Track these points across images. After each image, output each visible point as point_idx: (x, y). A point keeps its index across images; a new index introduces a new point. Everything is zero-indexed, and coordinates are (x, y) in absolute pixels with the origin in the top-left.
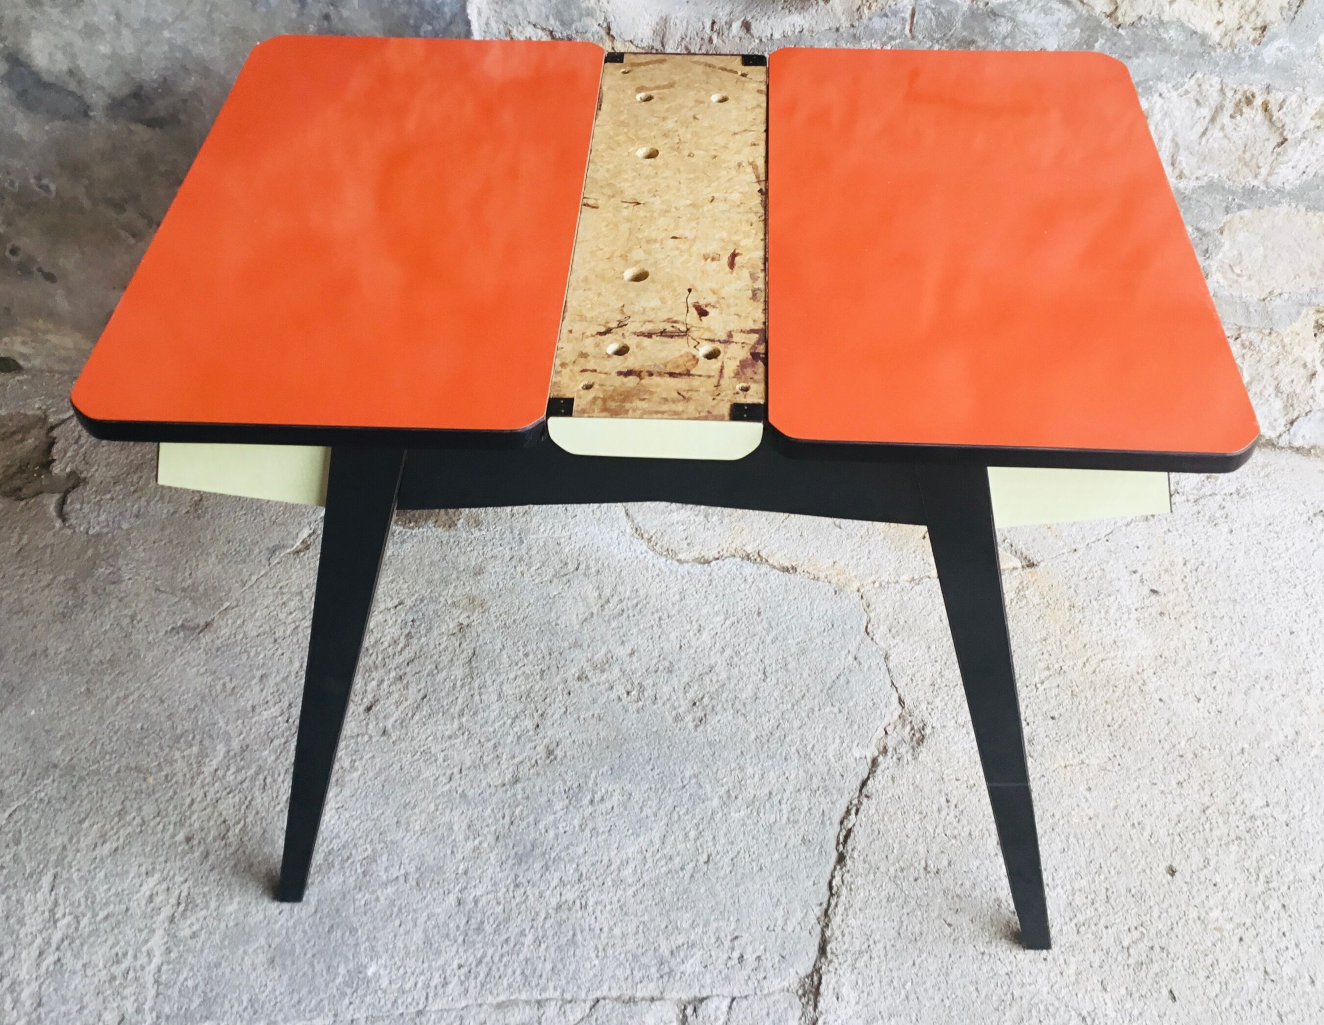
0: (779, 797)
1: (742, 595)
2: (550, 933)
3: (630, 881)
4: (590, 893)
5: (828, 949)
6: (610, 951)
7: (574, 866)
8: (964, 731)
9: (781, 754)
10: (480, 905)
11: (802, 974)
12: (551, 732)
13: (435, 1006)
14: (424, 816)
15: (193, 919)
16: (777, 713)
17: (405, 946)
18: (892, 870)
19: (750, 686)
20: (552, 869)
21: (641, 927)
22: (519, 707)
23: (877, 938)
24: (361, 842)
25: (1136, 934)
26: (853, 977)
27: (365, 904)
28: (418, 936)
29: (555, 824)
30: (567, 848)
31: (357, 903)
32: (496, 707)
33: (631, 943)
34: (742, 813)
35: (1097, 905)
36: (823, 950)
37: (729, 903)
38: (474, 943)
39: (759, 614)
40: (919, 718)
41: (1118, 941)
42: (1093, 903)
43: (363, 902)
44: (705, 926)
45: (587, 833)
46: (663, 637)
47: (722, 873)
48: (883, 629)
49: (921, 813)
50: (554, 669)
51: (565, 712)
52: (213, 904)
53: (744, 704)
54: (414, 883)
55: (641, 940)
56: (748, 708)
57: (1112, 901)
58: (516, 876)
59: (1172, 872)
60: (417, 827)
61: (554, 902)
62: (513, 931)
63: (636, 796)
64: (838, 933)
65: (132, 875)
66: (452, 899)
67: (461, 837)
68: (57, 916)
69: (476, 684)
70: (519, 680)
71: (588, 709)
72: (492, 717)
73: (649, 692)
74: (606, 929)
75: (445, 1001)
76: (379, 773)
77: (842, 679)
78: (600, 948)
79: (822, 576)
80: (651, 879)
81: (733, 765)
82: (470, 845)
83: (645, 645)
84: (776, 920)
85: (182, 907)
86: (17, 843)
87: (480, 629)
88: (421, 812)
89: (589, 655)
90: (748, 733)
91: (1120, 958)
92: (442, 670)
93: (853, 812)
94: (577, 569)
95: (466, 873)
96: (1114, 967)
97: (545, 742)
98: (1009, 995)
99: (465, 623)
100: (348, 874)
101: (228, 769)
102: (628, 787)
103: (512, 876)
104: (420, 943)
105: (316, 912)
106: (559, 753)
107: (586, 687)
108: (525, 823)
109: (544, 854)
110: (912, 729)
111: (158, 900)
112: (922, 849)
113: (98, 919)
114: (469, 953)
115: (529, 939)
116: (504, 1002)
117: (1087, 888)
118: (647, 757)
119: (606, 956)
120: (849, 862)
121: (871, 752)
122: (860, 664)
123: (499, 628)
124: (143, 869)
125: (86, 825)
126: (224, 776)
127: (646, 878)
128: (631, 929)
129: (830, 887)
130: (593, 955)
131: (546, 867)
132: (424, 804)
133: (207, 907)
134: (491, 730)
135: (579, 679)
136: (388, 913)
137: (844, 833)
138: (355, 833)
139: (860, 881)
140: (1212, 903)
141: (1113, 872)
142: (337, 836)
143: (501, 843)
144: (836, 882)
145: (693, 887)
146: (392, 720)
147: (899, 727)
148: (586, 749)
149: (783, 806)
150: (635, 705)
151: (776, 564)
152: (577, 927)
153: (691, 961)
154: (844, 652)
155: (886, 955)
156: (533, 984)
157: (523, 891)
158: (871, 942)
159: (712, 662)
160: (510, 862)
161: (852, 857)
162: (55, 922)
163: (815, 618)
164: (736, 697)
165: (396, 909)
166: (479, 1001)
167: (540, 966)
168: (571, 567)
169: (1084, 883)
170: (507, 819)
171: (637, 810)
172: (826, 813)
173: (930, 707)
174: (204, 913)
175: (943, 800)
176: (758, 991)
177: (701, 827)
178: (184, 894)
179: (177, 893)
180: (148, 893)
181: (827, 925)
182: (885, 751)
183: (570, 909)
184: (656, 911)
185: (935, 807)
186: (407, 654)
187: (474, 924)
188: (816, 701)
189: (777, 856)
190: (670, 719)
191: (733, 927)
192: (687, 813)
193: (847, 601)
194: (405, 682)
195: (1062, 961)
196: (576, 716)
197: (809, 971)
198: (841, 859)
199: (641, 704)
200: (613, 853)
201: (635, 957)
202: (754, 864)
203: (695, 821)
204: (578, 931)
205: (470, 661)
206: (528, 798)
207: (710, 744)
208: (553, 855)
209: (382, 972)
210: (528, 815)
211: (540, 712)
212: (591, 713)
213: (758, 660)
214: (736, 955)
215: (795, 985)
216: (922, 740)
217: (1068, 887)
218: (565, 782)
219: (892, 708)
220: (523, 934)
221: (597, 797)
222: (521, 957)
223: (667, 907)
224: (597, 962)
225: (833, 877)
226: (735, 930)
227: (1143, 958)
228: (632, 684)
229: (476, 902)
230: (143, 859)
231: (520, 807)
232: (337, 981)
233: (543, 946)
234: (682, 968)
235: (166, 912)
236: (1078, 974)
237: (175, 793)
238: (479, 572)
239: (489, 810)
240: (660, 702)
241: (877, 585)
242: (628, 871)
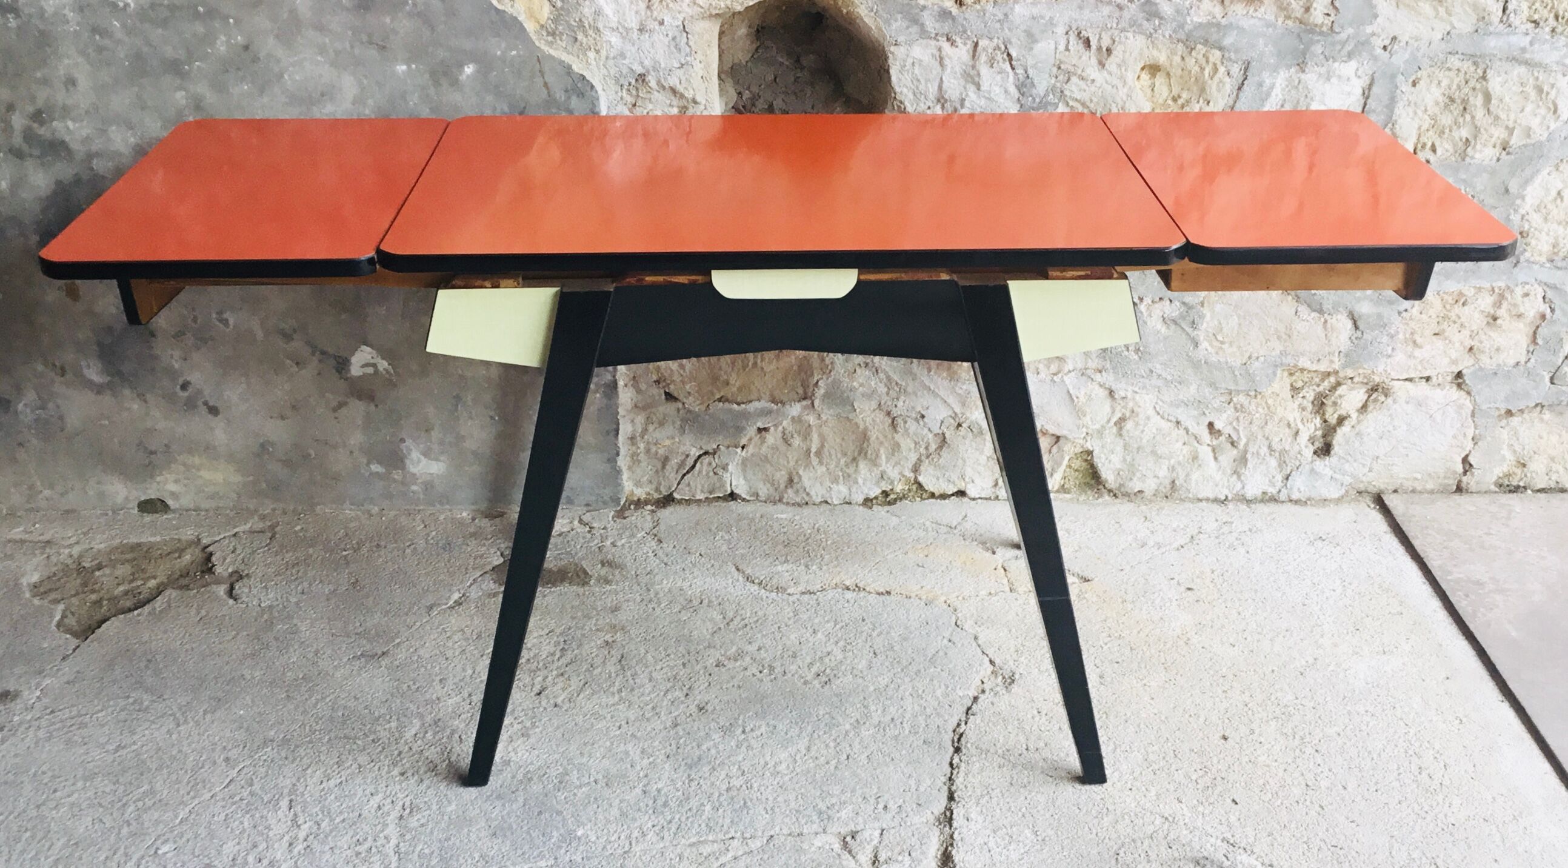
0: (900, 720)
1: (847, 610)
2: (725, 803)
3: (785, 772)
4: (753, 781)
5: (955, 795)
6: (777, 810)
7: (737, 767)
8: (1047, 674)
9: (897, 697)
10: (663, 792)
11: (937, 813)
12: (699, 697)
13: (637, 849)
14: (602, 749)
15: (419, 816)
16: (890, 675)
17: (605, 818)
18: (1000, 751)
19: (864, 662)
20: (719, 769)
21: (800, 796)
22: (669, 685)
23: (994, 787)
24: (552, 765)
25: (1201, 773)
26: (979, 809)
27: (565, 798)
28: (615, 812)
29: (716, 746)
30: (729, 757)
31: (558, 798)
32: (649, 687)
33: (793, 805)
34: (871, 732)
35: (1168, 759)
36: (951, 798)
37: (869, 780)
38: (663, 813)
39: (863, 620)
40: (1009, 670)
41: (1187, 776)
42: (1164, 758)
43: (563, 797)
44: (852, 792)
45: (744, 749)
46: (784, 638)
47: (861, 764)
48: (970, 622)
49: (1018, 720)
50: (694, 662)
51: (710, 685)
52: (434, 807)
53: (861, 672)
54: (604, 785)
55: (801, 802)
56: (865, 673)
57: (1179, 756)
58: (689, 776)
59: (1225, 738)
60: (598, 755)
61: (724, 787)
62: (694, 803)
63: (780, 726)
64: (961, 787)
65: (358, 796)
66: (638, 791)
67: (637, 758)
68: (299, 823)
69: (629, 673)
70: (665, 670)
71: (728, 682)
72: (647, 692)
73: (779, 670)
74: (771, 799)
75: (646, 844)
76: (558, 728)
77: (941, 653)
78: (769, 809)
79: (913, 595)
80: (802, 771)
81: (858, 706)
82: (646, 762)
83: (770, 643)
84: (910, 786)
85: (408, 811)
86: (251, 785)
87: (624, 643)
88: (599, 747)
89: (723, 652)
90: (867, 687)
91: (1190, 785)
92: (597, 667)
93: (963, 724)
94: (701, 603)
95: (646, 776)
96: (1186, 790)
97: (696, 703)
98: (1105, 810)
99: (610, 640)
100: (546, 783)
101: (426, 732)
102: (772, 722)
103: (686, 775)
104: (618, 816)
105: (524, 805)
106: (709, 708)
107: (723, 670)
108: (689, 747)
109: (710, 762)
110: (1004, 678)
111: (386, 809)
112: (1022, 739)
113: (336, 822)
114: (660, 819)
115: (708, 808)
116: (694, 843)
117: (1158, 751)
118: (785, 705)
119: (774, 812)
120: (964, 751)
121: (972, 693)
122: (954, 643)
123: (640, 642)
124: (368, 792)
125: (309, 771)
126: (424, 737)
127: (798, 770)
128: (792, 797)
129: (951, 764)
130: (764, 813)
131: (714, 769)
132: (601, 743)
133: (429, 808)
134: (648, 698)
135: (716, 666)
136: (586, 801)
137: (957, 736)
138: (546, 762)
139: (974, 759)
140: (1259, 752)
141: (1177, 741)
142: (531, 763)
143: (672, 758)
144: (956, 761)
145: (839, 773)
146: (561, 699)
147: (993, 678)
148: (732, 704)
149: (905, 725)
150: (768, 678)
151: (872, 591)
152: (746, 798)
153: (844, 811)
154: (940, 638)
155: (1003, 795)
156: (717, 830)
157: (696, 783)
158: (989, 790)
159: (829, 649)
160: (683, 768)
161: (966, 746)
162: (299, 826)
163: (912, 619)
164: (853, 668)
165: (592, 799)
166: (674, 843)
167: (721, 821)
168: (696, 603)
169: (1155, 748)
170: (674, 746)
171: (783, 734)
172: (941, 726)
173: (1016, 663)
174: (428, 812)
175: (1035, 712)
176: (902, 824)
177: (838, 741)
178: (407, 804)
179: (401, 803)
180: (376, 806)
181: (953, 784)
182: (983, 691)
183: (738, 790)
184: (810, 787)
185: (1029, 716)
186: (563, 661)
187: (660, 802)
188: (922, 666)
189: (904, 752)
190: (799, 684)
191: (875, 791)
192: (825, 733)
193: (937, 609)
194: (566, 676)
195: (1144, 789)
196: (719, 687)
197: (942, 811)
198: (957, 750)
199: (773, 677)
200: (768, 758)
201: (797, 811)
202: (886, 758)
203: (832, 738)
204: (748, 800)
205: (620, 661)
206: (689, 733)
207: (837, 695)
208: (717, 762)
209: (589, 832)
210: (691, 743)
211: (687, 687)
212: (732, 684)
213: (868, 647)
214: (881, 806)
215: (932, 819)
216: (1013, 681)
217: (1143, 751)
218: (718, 723)
219: (985, 666)
220: (702, 805)
221: (748, 729)
222: (704, 817)
223: (819, 784)
224: (767, 816)
225: (952, 759)
226: (877, 793)
227: (1209, 784)
228: (763, 666)
229: (659, 791)
230: (366, 787)
231: (683, 739)
232: (553, 840)
233: (721, 811)
234: (838, 815)
235: (395, 814)
236: (1158, 795)
237: (384, 748)
238: (615, 609)
239: (657, 743)
240: (789, 675)
241: (960, 598)
242: (782, 768)
